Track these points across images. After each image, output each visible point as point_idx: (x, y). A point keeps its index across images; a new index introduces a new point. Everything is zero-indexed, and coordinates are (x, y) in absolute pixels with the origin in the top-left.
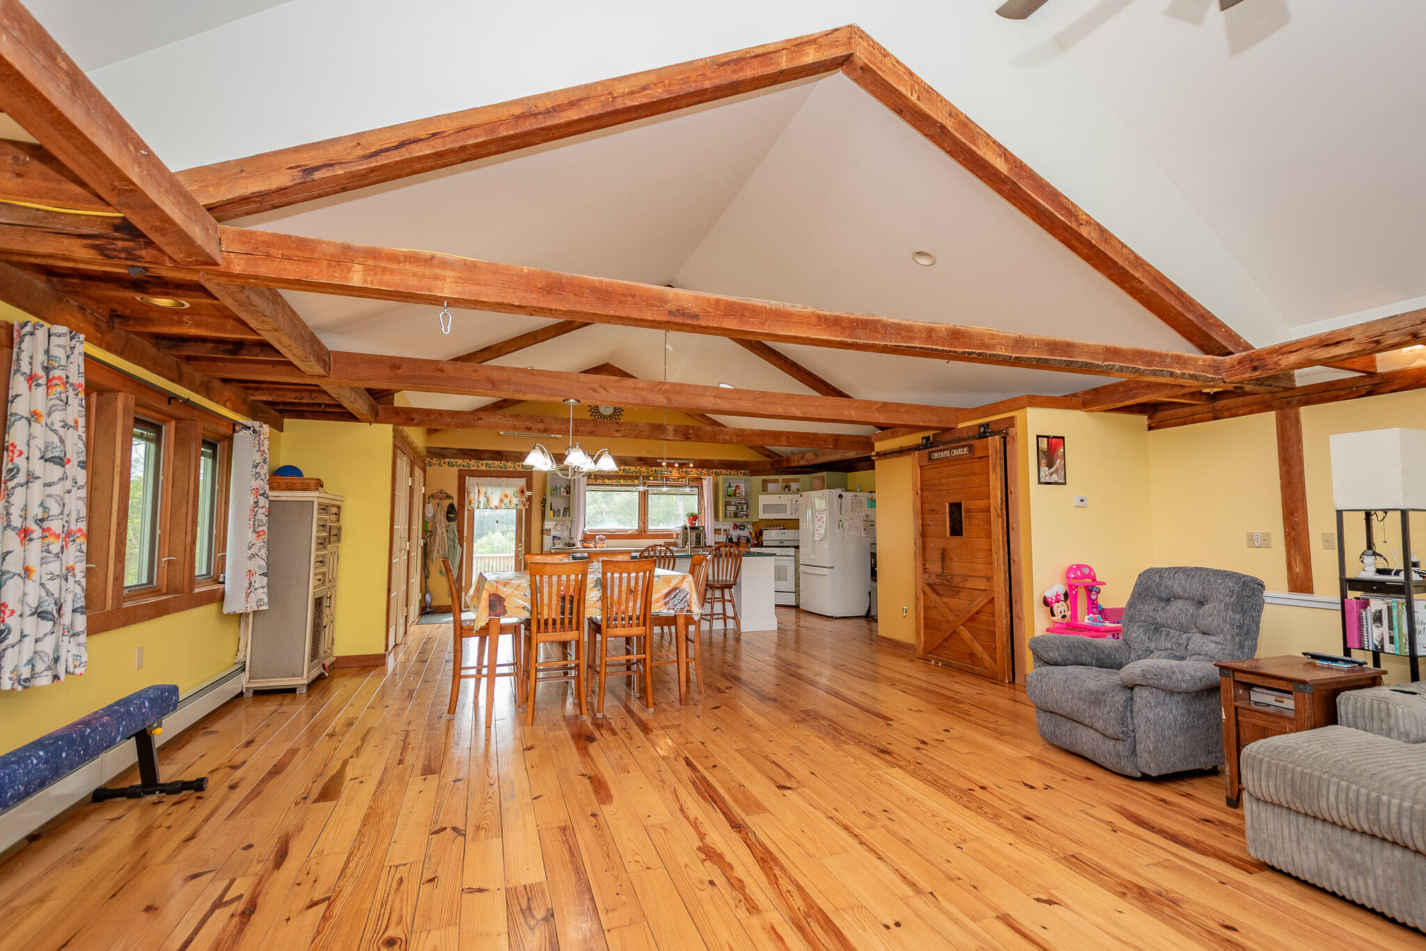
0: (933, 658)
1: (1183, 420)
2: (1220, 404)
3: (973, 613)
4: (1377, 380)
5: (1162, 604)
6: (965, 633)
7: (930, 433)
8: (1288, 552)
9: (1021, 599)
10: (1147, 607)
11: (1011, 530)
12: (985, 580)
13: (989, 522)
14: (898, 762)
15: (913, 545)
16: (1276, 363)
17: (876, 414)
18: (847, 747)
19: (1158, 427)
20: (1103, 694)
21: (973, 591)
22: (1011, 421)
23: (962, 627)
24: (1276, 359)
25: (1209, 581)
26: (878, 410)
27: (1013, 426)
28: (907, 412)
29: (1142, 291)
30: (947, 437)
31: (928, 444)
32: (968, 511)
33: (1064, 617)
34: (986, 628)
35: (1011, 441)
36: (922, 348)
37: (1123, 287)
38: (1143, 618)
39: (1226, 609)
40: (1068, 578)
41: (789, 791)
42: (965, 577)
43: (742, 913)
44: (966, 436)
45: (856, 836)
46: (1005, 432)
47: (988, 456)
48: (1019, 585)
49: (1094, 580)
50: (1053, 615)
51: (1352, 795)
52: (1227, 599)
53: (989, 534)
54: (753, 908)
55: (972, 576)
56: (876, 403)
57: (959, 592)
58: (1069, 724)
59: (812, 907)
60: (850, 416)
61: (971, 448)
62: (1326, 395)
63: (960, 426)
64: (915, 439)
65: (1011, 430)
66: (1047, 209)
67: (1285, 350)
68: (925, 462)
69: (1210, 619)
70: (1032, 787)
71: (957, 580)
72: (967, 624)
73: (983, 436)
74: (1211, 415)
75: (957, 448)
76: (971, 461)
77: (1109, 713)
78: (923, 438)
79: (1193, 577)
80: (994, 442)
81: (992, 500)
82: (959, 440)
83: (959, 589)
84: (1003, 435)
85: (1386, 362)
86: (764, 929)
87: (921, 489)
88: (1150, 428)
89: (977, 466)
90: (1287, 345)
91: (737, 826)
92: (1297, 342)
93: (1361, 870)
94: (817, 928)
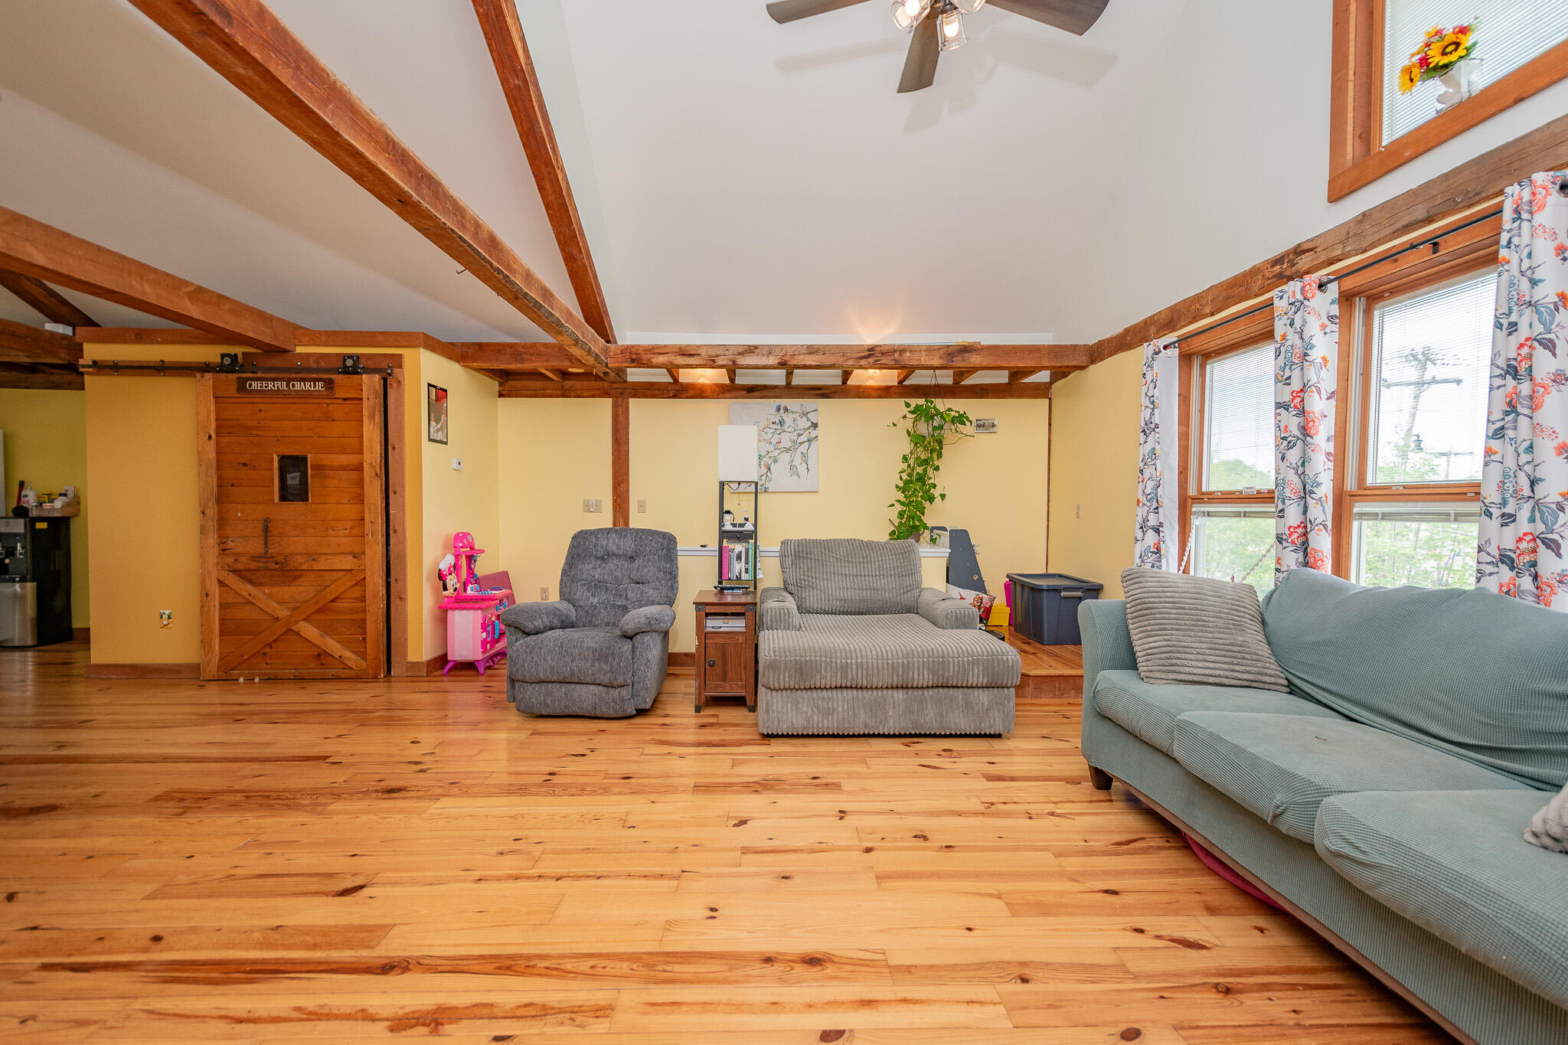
0: (242, 675)
1: (534, 392)
2: (568, 383)
3: (325, 601)
4: (679, 388)
5: (599, 562)
6: (309, 631)
7: (238, 350)
8: (615, 516)
9: (405, 575)
10: (587, 566)
11: (391, 494)
12: (350, 557)
13: (360, 483)
14: (429, 793)
15: (198, 516)
16: (649, 360)
17: (187, 300)
18: (330, 808)
19: (509, 396)
20: (608, 648)
21: (325, 573)
22: (398, 360)
23: (303, 624)
24: (649, 356)
25: (641, 538)
26: (190, 295)
27: (400, 366)
28: (233, 312)
29: (576, 260)
30: (276, 362)
31: (229, 366)
32: (318, 467)
33: (455, 590)
34: (347, 617)
35: (395, 385)
36: (470, 246)
37: (562, 250)
38: (584, 577)
39: (660, 561)
40: (455, 547)
41: (365, 889)
42: (314, 557)
43: (601, 1026)
44: (315, 366)
45: (540, 876)
46: (388, 373)
47: (362, 399)
48: (403, 559)
49: (472, 548)
50: (445, 588)
51: (834, 665)
52: (660, 552)
53: (360, 499)
54: (601, 1011)
55: (324, 554)
56: (186, 283)
57: (298, 577)
58: (564, 688)
59: (640, 958)
60: (145, 293)
61: (329, 384)
62: (648, 392)
63: (299, 350)
64: (210, 353)
65: (396, 370)
66: (542, 133)
67: (657, 351)
68: (232, 390)
69: (646, 570)
70: (584, 755)
71: (298, 561)
72: (315, 617)
73: (354, 371)
74: (559, 392)
75: (304, 380)
76: (328, 401)
77: (618, 664)
78: (223, 356)
79: (625, 536)
80: (370, 383)
81: (366, 456)
82: (298, 370)
83: (298, 573)
84: (384, 375)
85: (687, 376)
86: (645, 1013)
87: (217, 433)
88: (501, 395)
89: (338, 410)
90: (658, 347)
91: (387, 968)
92: (665, 346)
93: (829, 712)
94: (678, 968)
